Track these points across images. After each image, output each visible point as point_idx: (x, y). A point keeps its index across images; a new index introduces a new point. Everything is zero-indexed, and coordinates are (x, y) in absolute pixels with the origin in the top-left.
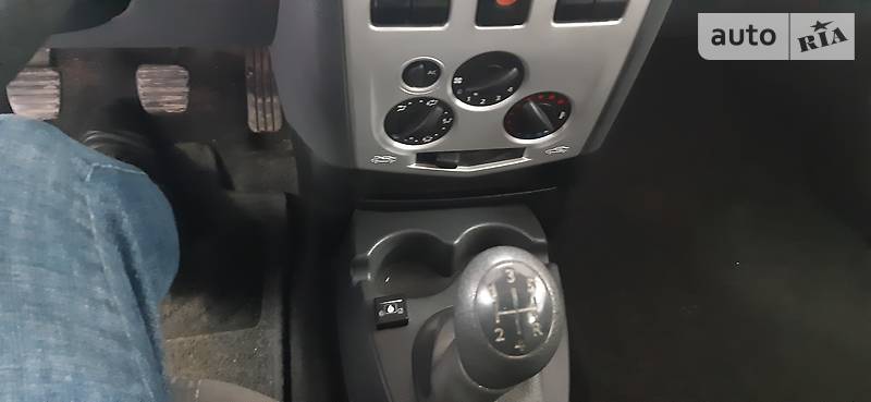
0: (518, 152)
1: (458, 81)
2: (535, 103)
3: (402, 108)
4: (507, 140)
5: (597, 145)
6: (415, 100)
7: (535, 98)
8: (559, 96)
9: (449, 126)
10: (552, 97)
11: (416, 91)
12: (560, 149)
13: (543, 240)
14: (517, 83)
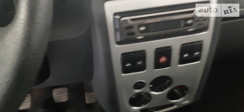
1: (151, 86)
2: (176, 89)
3: (134, 96)
6: (138, 94)
9: (149, 100)
11: (137, 91)
14: (170, 84)
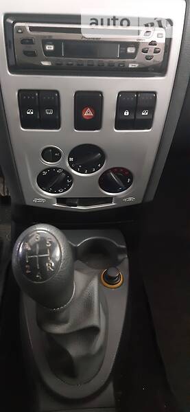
0: (109, 200)
1: (71, 159)
2: (114, 173)
3: (45, 173)
4: (103, 193)
5: (151, 198)
6: (51, 169)
7: (112, 170)
8: (125, 170)
9: (71, 184)
10: (122, 170)
11: (49, 164)
12: (130, 199)
13: (124, 247)
14: (102, 162)
